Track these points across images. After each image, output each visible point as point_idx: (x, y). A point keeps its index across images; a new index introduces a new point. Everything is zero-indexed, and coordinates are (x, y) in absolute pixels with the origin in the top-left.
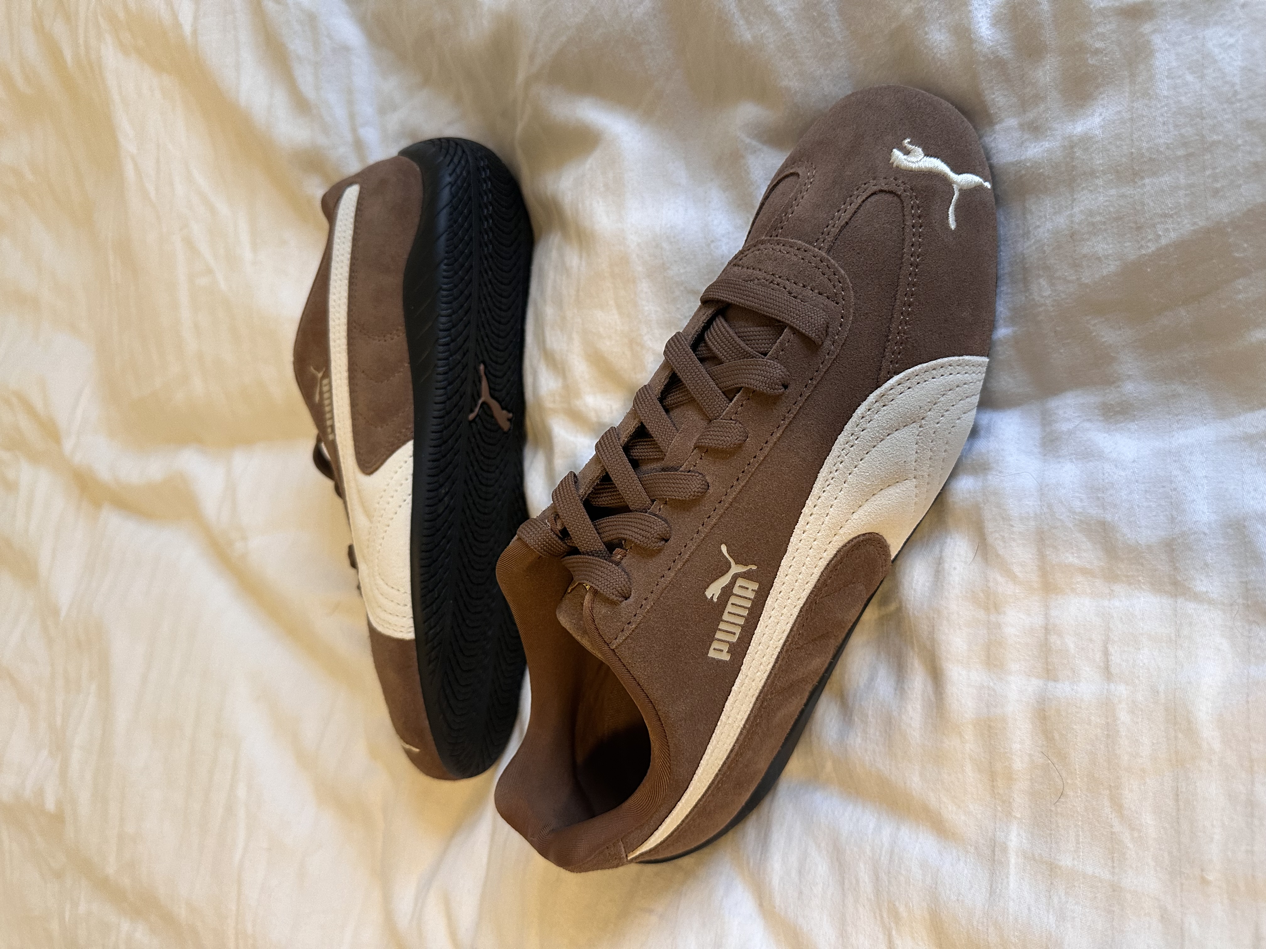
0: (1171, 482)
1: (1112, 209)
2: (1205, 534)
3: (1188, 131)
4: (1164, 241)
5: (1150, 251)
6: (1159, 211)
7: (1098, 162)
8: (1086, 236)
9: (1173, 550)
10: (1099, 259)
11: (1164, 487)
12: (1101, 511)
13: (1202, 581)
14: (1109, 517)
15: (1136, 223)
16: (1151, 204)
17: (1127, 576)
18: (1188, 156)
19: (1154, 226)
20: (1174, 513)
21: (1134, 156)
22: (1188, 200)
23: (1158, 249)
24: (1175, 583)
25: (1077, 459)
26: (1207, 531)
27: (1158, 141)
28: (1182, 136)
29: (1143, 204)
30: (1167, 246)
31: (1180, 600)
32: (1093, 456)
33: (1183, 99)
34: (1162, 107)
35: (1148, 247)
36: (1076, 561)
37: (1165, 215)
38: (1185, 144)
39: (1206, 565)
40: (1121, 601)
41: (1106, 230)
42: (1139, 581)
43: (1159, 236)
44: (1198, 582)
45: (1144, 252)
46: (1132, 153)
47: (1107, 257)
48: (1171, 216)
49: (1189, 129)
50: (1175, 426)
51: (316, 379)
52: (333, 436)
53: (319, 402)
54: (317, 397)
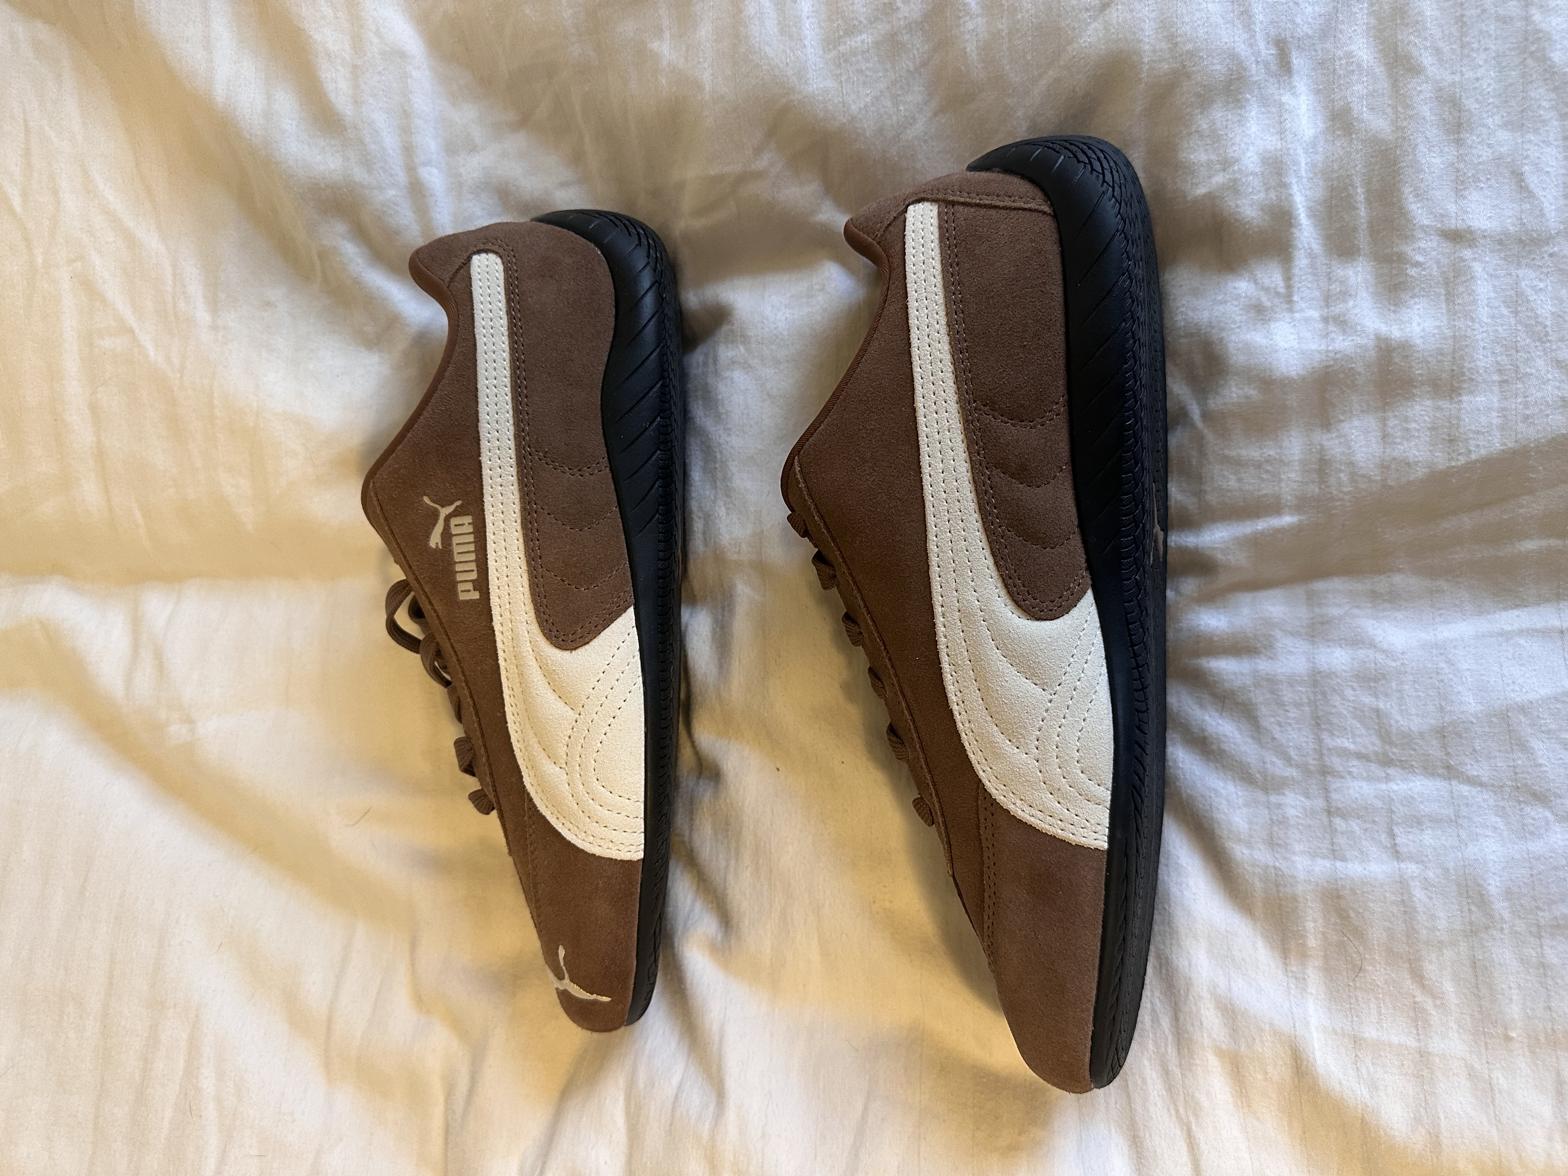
1: (1426, 418)
2: (1473, 723)
3: (1504, 360)
4: (1473, 457)
5: (1459, 463)
6: (1473, 428)
7: (1417, 372)
8: (1399, 440)
9: (1444, 737)
10: (1409, 464)
13: (1472, 765)
15: (1449, 435)
16: (1467, 420)
18: (1503, 382)
19: (1467, 440)
21: (1455, 373)
22: (1500, 421)
23: (1467, 463)
24: (1449, 767)
26: (1474, 720)
27: (1478, 363)
28: (1498, 363)
29: (1459, 419)
30: (1476, 461)
31: (1454, 783)
33: (1500, 329)
34: (1483, 332)
35: (1458, 460)
37: (1478, 432)
38: (1500, 372)
39: (1475, 750)
40: (1397, 784)
41: (1418, 437)
42: (1413, 766)
43: (1470, 451)
44: (1469, 767)
45: (1453, 464)
46: (1453, 370)
47: (1416, 463)
48: (1483, 433)
49: (1504, 357)
51: (435, 515)
52: (476, 595)
53: (440, 547)
54: (435, 540)
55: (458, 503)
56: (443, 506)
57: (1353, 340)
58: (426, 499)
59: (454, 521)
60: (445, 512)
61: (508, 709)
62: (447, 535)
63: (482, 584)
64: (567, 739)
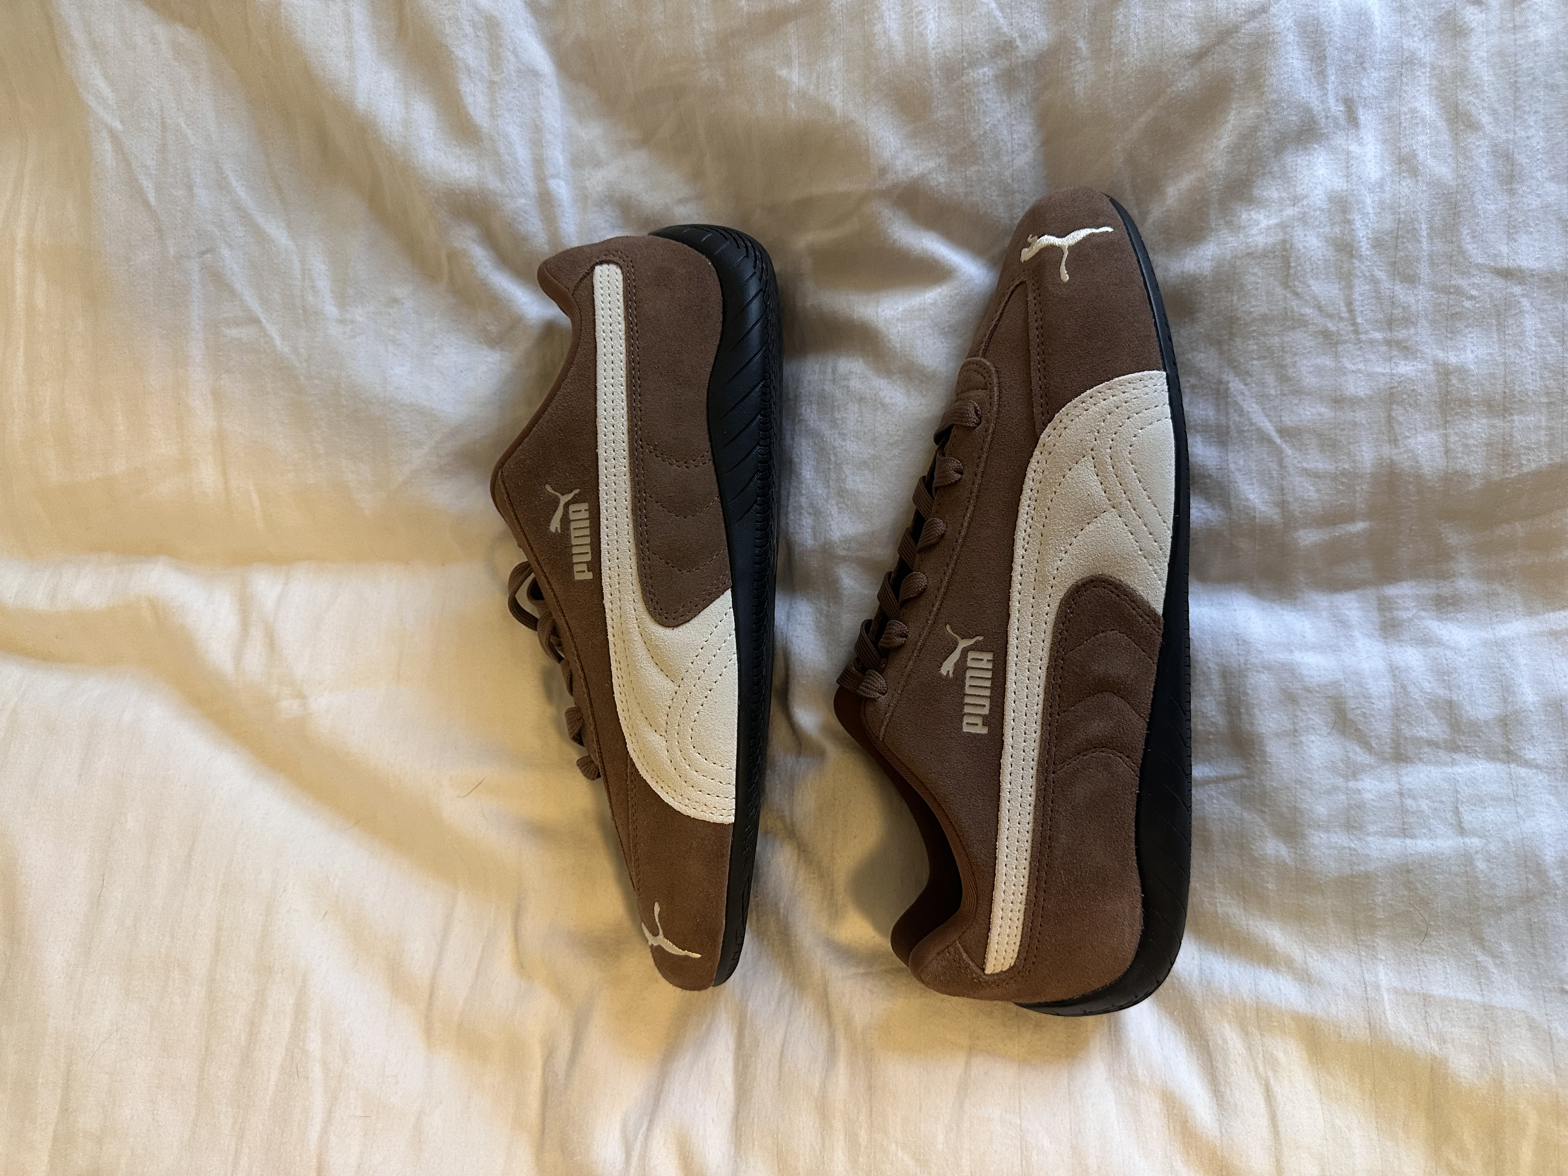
0: (1500, 668)
1: (1483, 435)
2: (1531, 712)
3: (1552, 384)
4: (1525, 470)
5: (1513, 475)
6: (1524, 444)
7: (1473, 394)
8: (1460, 455)
9: (1506, 724)
10: (1469, 476)
11: (1494, 672)
12: (1447, 692)
13: (1529, 750)
14: (1455, 698)
15: (1503, 450)
16: (1519, 437)
17: (1466, 747)
18: (1550, 404)
19: (1519, 455)
20: (1506, 695)
21: (1507, 395)
22: (1547, 439)
23: (1520, 475)
24: (1508, 752)
25: (1417, 644)
26: (1533, 709)
27: (1527, 386)
28: (1546, 387)
29: (1511, 436)
30: (1528, 474)
31: (1512, 766)
32: (1432, 642)
33: (1548, 357)
34: (1531, 359)
35: (1511, 472)
36: (1424, 734)
37: (1529, 448)
38: (1548, 394)
39: (1532, 737)
40: (1462, 768)
41: (1476, 452)
42: (1476, 751)
43: (1522, 465)
44: (1527, 751)
45: (1507, 476)
46: (1505, 393)
47: (1474, 475)
48: (1533, 449)
49: (1551, 381)
50: (1495, 620)
51: (557, 502)
52: (589, 576)
53: (559, 531)
54: (555, 525)
55: (577, 491)
56: (563, 494)
57: (1414, 365)
58: (548, 488)
59: (572, 508)
60: (564, 499)
61: (615, 681)
62: (566, 521)
63: (595, 565)
64: (668, 709)
